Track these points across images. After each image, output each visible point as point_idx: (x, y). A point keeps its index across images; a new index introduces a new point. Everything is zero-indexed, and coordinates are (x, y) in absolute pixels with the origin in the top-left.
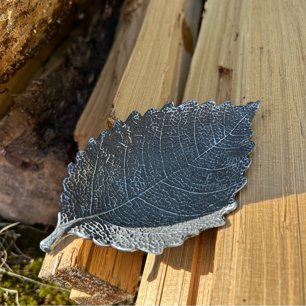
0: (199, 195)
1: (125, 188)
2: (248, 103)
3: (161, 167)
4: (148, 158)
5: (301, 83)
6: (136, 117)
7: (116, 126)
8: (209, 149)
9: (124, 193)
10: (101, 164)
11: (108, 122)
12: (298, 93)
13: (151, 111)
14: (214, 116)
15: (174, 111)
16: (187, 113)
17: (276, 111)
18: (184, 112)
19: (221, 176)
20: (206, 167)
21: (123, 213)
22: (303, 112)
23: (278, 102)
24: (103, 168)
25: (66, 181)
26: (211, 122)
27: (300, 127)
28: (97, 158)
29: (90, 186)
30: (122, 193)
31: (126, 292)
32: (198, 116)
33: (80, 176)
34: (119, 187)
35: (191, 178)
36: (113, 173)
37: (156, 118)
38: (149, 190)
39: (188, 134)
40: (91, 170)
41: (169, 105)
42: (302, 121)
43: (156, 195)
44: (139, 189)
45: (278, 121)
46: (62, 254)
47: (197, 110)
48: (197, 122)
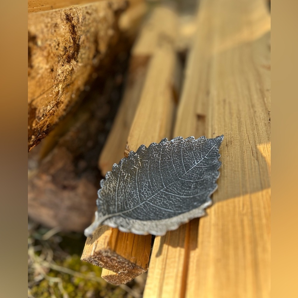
0: (187, 198)
1: (137, 195)
2: (217, 137)
3: (161, 181)
4: (152, 175)
5: (252, 122)
6: (143, 149)
7: (130, 155)
8: (192, 168)
9: (137, 199)
10: (122, 180)
11: (125, 153)
12: (250, 129)
13: (153, 145)
14: (194, 146)
15: (168, 144)
16: (176, 145)
17: (235, 141)
18: (175, 144)
19: (201, 184)
20: (191, 180)
21: (137, 211)
22: (253, 141)
23: (237, 136)
24: (123, 182)
25: (100, 191)
26: (193, 150)
27: (251, 151)
28: (119, 176)
29: (115, 195)
30: (136, 199)
31: (141, 268)
32: (183, 146)
33: (108, 188)
34: (134, 195)
35: (181, 187)
36: (130, 186)
37: (156, 149)
38: (154, 196)
39: (178, 158)
40: (115, 184)
41: (164, 140)
42: (252, 147)
43: (159, 199)
44: (147, 196)
45: (237, 148)
46: (98, 242)
47: (183, 142)
48: (184, 150)
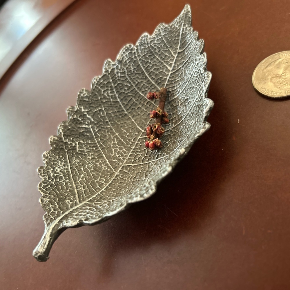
1: (107, 164)
3: (134, 126)
9: (109, 170)
10: (73, 156)
13: (95, 81)
14: (155, 46)
15: (115, 67)
16: (128, 60)
21: (114, 187)
24: (77, 158)
25: (41, 186)
26: (155, 53)
28: (65, 152)
29: (70, 180)
30: (107, 171)
32: (139, 56)
33: (53, 175)
34: (102, 167)
36: (90, 157)
37: (103, 84)
38: (132, 152)
39: (141, 79)
40: (64, 165)
43: (140, 152)
44: (122, 158)
47: (135, 51)
48: (143, 62)
